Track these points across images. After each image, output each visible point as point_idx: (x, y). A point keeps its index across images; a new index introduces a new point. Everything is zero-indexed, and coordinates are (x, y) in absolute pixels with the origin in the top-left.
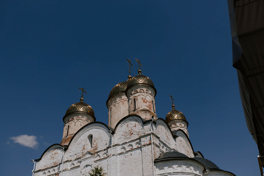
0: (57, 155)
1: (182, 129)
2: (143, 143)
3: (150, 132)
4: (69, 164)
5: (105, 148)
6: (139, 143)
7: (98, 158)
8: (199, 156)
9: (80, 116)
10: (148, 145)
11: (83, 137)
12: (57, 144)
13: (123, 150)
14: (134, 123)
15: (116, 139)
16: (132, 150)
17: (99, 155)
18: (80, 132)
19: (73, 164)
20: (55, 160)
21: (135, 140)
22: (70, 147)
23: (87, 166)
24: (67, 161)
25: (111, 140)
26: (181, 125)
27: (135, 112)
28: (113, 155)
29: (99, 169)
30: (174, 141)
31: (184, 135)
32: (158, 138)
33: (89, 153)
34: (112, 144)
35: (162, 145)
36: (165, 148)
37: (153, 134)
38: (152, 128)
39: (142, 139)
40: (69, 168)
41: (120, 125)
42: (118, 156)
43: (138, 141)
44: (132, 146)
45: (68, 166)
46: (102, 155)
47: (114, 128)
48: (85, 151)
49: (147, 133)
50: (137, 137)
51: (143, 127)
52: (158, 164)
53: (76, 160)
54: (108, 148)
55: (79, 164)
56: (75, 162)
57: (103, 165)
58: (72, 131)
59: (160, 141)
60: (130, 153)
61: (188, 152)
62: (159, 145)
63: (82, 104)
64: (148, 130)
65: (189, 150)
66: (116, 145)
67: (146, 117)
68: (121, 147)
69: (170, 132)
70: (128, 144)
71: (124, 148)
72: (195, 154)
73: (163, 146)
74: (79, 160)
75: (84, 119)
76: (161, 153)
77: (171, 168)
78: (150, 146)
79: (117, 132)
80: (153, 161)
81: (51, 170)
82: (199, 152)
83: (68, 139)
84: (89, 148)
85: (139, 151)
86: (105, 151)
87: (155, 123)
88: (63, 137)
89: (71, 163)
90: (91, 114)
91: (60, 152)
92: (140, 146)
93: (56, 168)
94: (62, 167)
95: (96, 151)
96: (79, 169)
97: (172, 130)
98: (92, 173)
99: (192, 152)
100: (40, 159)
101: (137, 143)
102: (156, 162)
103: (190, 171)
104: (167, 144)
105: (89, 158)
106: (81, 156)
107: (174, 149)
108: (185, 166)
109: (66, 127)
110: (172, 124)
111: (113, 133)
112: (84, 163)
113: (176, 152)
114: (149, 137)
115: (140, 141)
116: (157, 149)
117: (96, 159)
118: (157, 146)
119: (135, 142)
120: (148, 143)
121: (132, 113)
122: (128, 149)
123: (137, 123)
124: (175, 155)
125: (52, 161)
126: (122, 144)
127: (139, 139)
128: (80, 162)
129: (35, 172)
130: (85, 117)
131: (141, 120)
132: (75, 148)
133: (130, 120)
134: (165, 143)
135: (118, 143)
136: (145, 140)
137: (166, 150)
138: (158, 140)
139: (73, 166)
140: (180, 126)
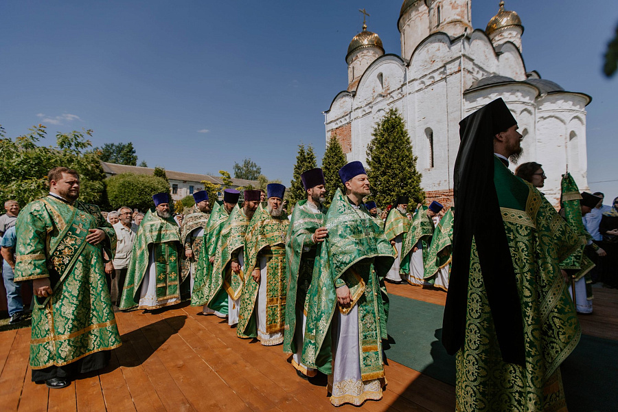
0: (346, 103)
1: (512, 40)
2: (448, 72)
3: (460, 54)
4: (359, 110)
5: (400, 86)
6: (443, 73)
7: (391, 100)
8: (535, 76)
9: (365, 52)
10: (456, 73)
11: (372, 77)
12: (344, 91)
13: (422, 86)
14: (436, 45)
15: (413, 72)
16: (433, 83)
17: (392, 97)
18: (367, 72)
19: (364, 111)
20: (344, 109)
21: (437, 70)
22: (357, 92)
23: (379, 111)
24: (357, 109)
25: (405, 75)
26: (510, 34)
27: (439, 28)
28: (409, 94)
29: (394, 110)
30: (496, 60)
31: (514, 48)
32: (472, 60)
33: (381, 95)
34: (408, 80)
35: (477, 69)
36: (481, 72)
37: (464, 55)
38: (464, 48)
39: (448, 66)
40: (361, 115)
41: (417, 52)
42: (416, 94)
43: (442, 70)
44: (433, 77)
45: (359, 113)
46: (396, 95)
47: (409, 59)
48: (376, 94)
49: (455, 56)
50: (441, 65)
51: (449, 48)
52: (468, 96)
53: (366, 105)
54: (403, 85)
55: (370, 110)
56: (366, 108)
57: (398, 105)
58: (358, 74)
59: (474, 64)
60: (430, 88)
61: (517, 73)
62: (471, 71)
63: (366, 33)
64: (457, 51)
65: (518, 71)
66: (413, 80)
67: (456, 33)
68: (419, 81)
69: (491, 47)
70: (429, 76)
71: (423, 83)
72: (528, 76)
73: (478, 72)
74: (370, 105)
75: (370, 54)
76: (474, 80)
77: (487, 99)
78: (459, 74)
79: (413, 63)
80: (462, 92)
81: (342, 120)
82: (535, 71)
83: (354, 83)
84: (380, 90)
85: (443, 83)
86: (400, 90)
87: (468, 38)
88: (349, 82)
89: (362, 109)
90: (378, 45)
91: (348, 99)
92: (444, 76)
93: (347, 117)
94: (353, 115)
95: (389, 92)
96: (371, 115)
97: (494, 45)
98: (386, 116)
99: (523, 72)
100: (329, 110)
101: (441, 73)
102: (466, 93)
103: (517, 99)
104: (485, 67)
105: (381, 101)
106: (372, 100)
107: (494, 73)
108: (509, 93)
109: (350, 69)
110: (495, 36)
111: (408, 65)
112: (376, 108)
113: (496, 76)
114: (458, 61)
115: (445, 69)
116: (469, 76)
117: (388, 102)
118: (469, 72)
119: (438, 72)
120: (456, 70)
121: (434, 30)
122: (428, 82)
123: (441, 44)
124: (495, 80)
125: (342, 111)
126: (420, 78)
127: (444, 66)
128: (372, 107)
129: (327, 124)
130: (371, 51)
131: (447, 39)
132: (364, 93)
133: (431, 42)
134: (481, 65)
135: (415, 77)
136: (453, 67)
137: (483, 75)
138: (471, 63)
139: (364, 113)
140: (510, 36)
